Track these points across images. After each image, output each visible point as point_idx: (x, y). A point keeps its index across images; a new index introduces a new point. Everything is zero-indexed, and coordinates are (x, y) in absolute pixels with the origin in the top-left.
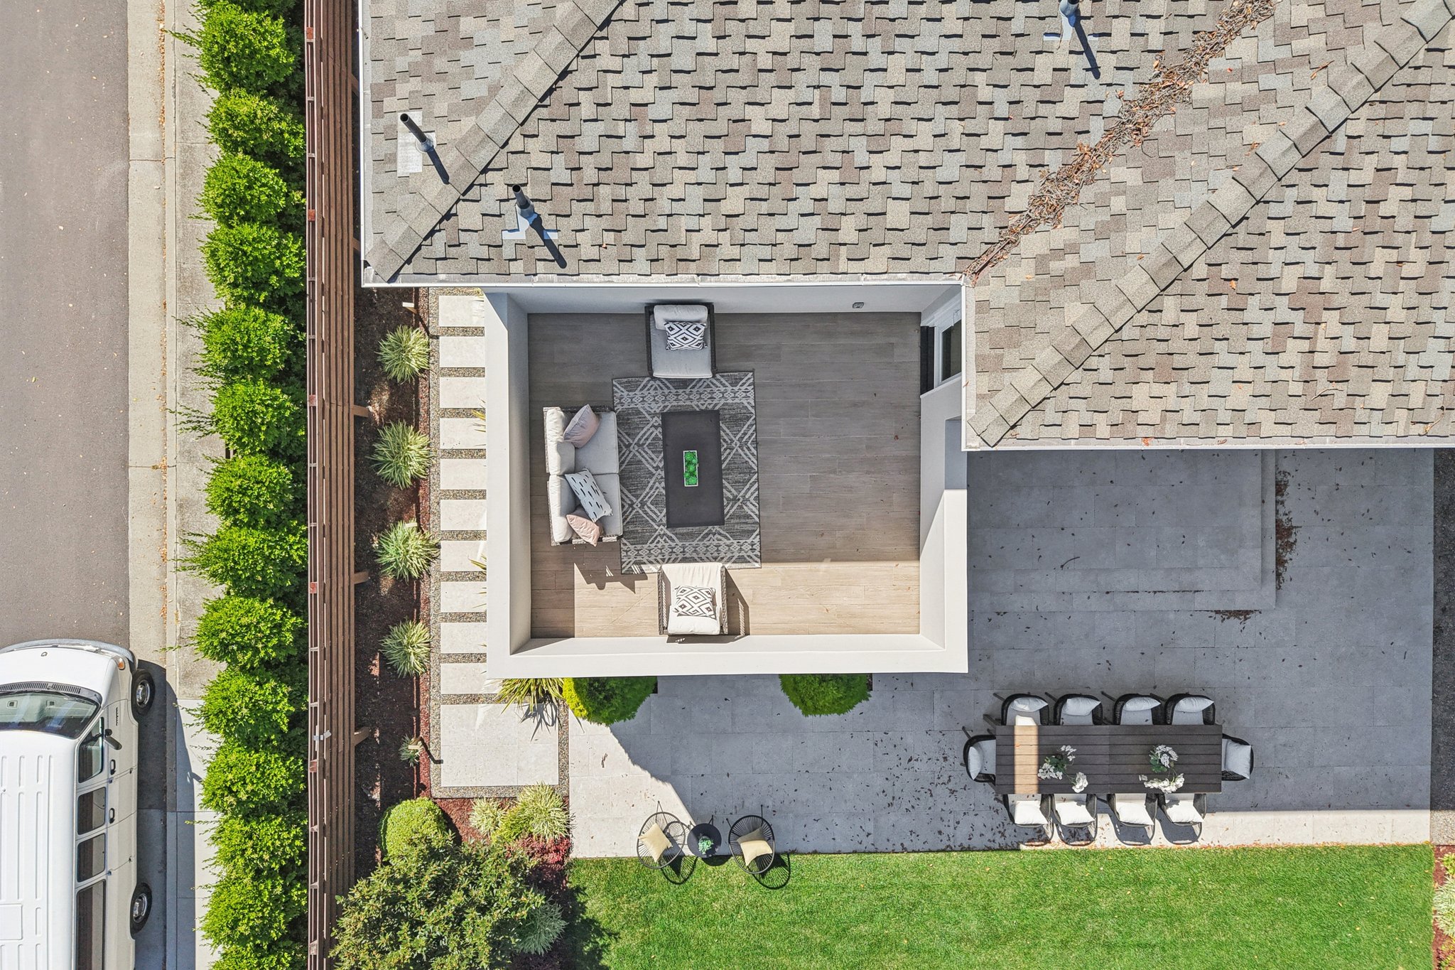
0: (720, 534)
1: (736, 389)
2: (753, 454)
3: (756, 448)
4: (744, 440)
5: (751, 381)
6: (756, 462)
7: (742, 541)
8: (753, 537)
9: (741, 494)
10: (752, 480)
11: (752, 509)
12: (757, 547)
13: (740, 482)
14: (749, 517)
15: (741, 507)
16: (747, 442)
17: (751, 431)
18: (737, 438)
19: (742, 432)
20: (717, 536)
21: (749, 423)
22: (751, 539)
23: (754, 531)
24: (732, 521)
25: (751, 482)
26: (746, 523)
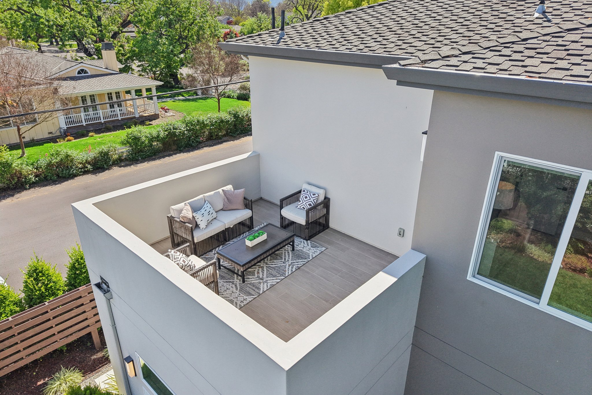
0: (236, 286)
1: (312, 248)
2: (292, 270)
3: (296, 270)
4: (294, 264)
5: (322, 250)
6: (290, 273)
7: (241, 295)
8: (250, 297)
9: (267, 279)
10: (279, 278)
11: (263, 287)
12: (245, 302)
13: (272, 275)
14: (259, 289)
15: (260, 283)
16: (295, 265)
17: (301, 263)
18: (292, 262)
19: (297, 261)
20: (234, 286)
21: (304, 260)
22: (247, 297)
23: (253, 295)
24: (249, 285)
25: (278, 278)
26: (254, 290)
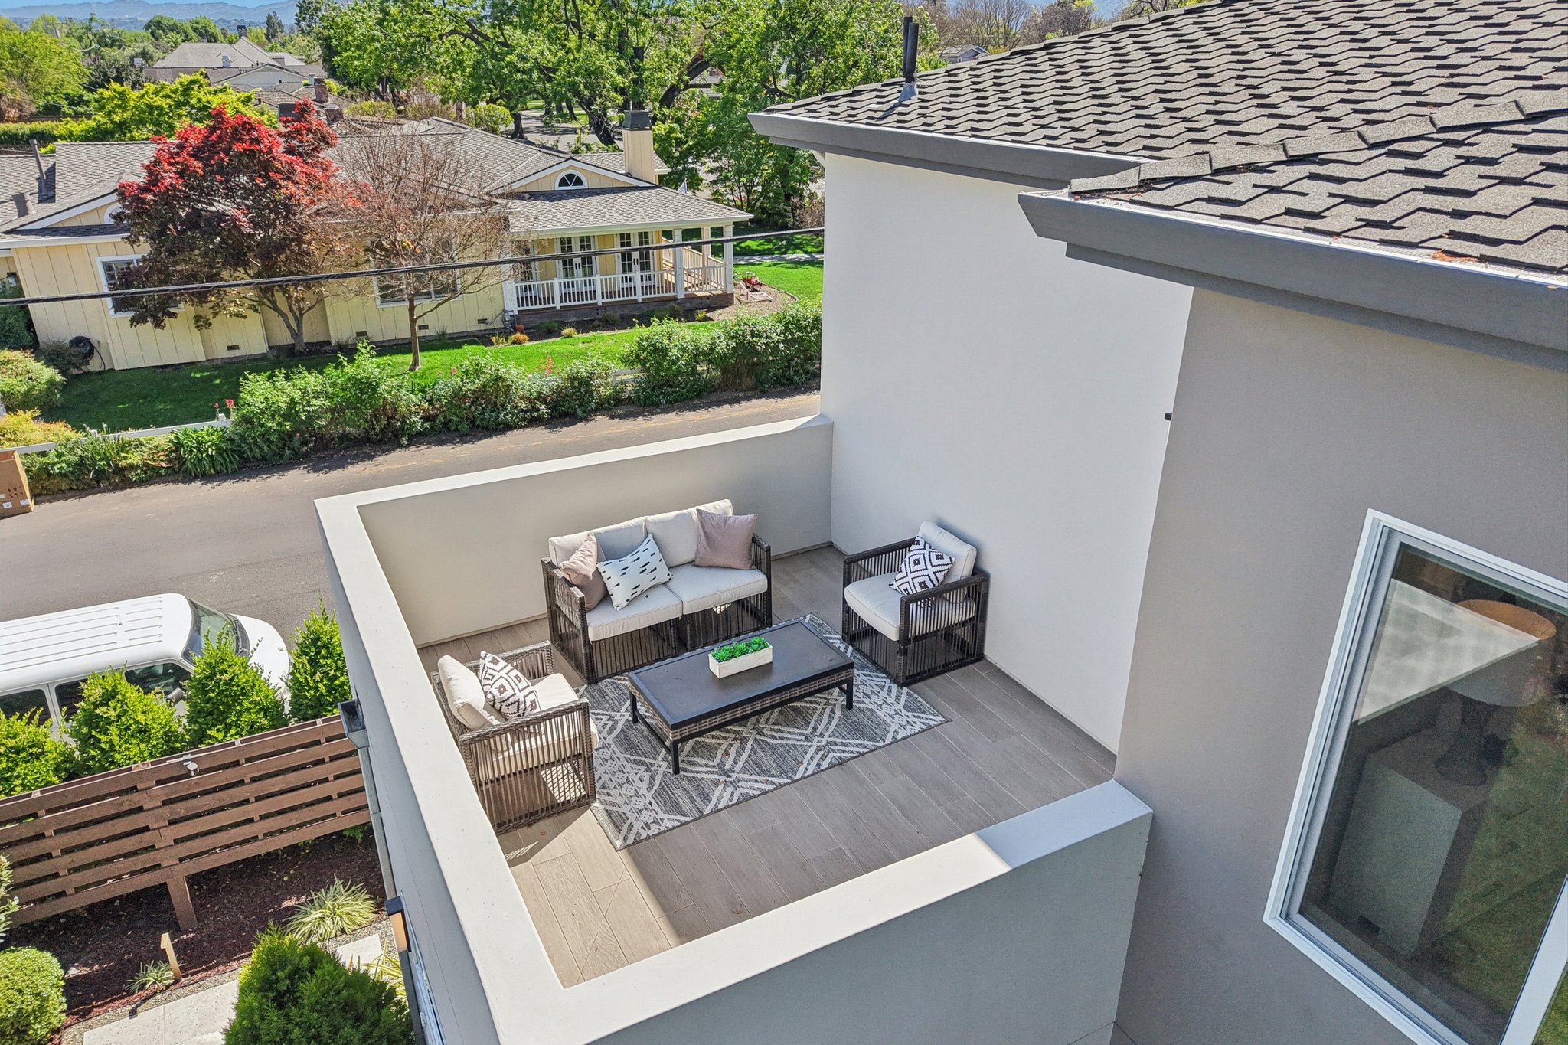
0: (652, 777)
1: (904, 712)
2: (818, 765)
3: (832, 766)
4: (834, 748)
5: (932, 723)
6: (809, 772)
7: (655, 806)
8: (672, 817)
9: (741, 776)
10: (774, 780)
11: (722, 796)
12: (655, 829)
13: (760, 767)
14: (706, 798)
15: (717, 783)
16: (834, 751)
17: (855, 749)
18: (831, 739)
19: (844, 741)
20: (647, 775)
21: (865, 743)
22: (665, 816)
23: (684, 815)
24: (686, 783)
25: (770, 779)
26: (693, 801)
